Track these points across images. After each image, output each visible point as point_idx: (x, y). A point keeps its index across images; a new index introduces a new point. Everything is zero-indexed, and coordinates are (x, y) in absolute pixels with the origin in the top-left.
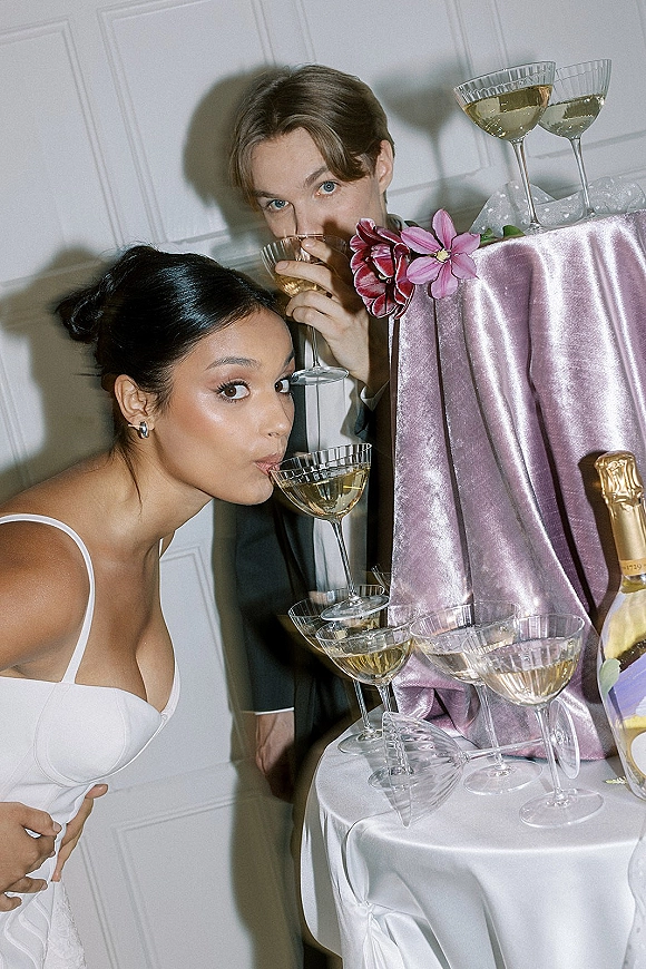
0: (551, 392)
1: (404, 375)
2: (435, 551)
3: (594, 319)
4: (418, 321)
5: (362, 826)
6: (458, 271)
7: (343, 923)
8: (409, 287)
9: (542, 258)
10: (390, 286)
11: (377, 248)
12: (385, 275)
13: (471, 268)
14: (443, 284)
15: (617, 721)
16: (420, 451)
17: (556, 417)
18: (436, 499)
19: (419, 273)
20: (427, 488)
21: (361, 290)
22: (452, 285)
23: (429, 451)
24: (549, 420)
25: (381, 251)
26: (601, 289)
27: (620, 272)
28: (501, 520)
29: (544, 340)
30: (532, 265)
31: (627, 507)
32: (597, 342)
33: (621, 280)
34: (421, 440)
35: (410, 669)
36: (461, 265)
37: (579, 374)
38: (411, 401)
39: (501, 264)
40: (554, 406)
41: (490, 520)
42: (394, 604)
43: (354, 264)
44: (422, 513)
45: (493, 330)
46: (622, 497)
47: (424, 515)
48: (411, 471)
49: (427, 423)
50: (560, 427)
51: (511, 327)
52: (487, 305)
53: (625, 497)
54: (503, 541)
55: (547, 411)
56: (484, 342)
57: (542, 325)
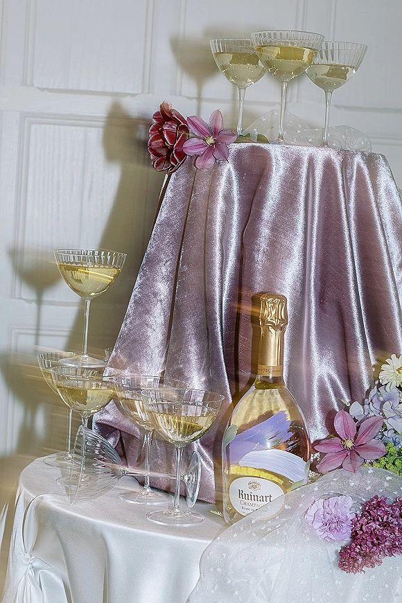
0: (253, 250)
1: (163, 214)
2: (147, 338)
3: (295, 211)
4: (183, 181)
5: (42, 498)
6: (217, 154)
7: (11, 565)
8: (182, 155)
9: (274, 161)
10: (170, 151)
11: (169, 123)
12: (169, 143)
13: (226, 153)
14: (205, 159)
15: (226, 467)
16: (158, 267)
17: (251, 267)
18: (159, 303)
19: (191, 148)
20: (155, 294)
21: (151, 149)
22: (211, 161)
23: (164, 270)
24: (246, 268)
25: (170, 126)
26: (307, 192)
27: (323, 185)
28: (197, 327)
29: (258, 216)
30: (266, 164)
31: (272, 330)
32: (293, 227)
33: (321, 191)
34: (160, 261)
35: (107, 412)
36: (220, 151)
37: (274, 243)
38: (162, 232)
39: (246, 157)
40: (252, 259)
41: (190, 326)
42: (110, 366)
43: (152, 130)
44: (147, 310)
45: (228, 199)
46: (270, 322)
47: (148, 312)
48: (147, 279)
49: (168, 250)
50: (252, 274)
51: (241, 202)
52: (229, 182)
53: (272, 323)
54: (194, 341)
55: (246, 261)
56: (220, 205)
57: (261, 204)
